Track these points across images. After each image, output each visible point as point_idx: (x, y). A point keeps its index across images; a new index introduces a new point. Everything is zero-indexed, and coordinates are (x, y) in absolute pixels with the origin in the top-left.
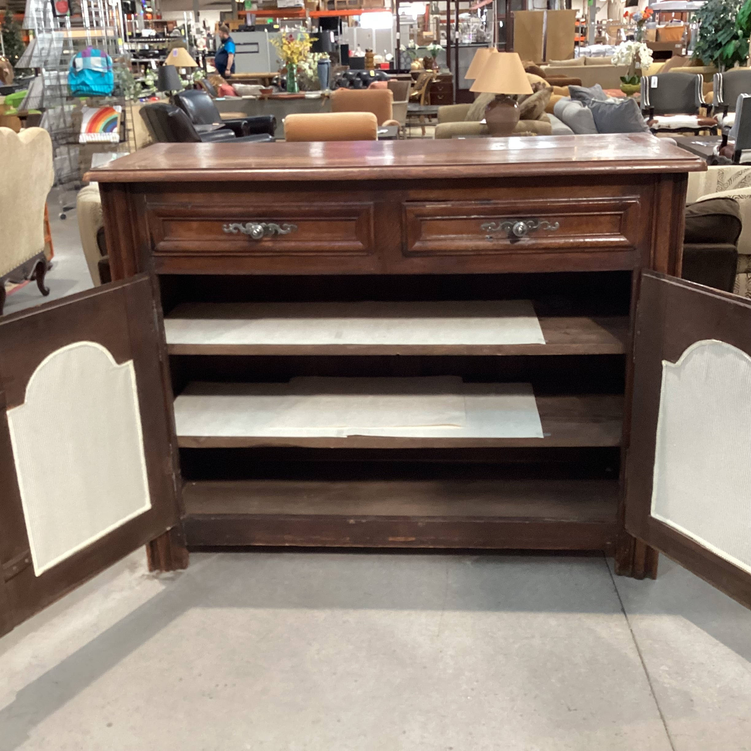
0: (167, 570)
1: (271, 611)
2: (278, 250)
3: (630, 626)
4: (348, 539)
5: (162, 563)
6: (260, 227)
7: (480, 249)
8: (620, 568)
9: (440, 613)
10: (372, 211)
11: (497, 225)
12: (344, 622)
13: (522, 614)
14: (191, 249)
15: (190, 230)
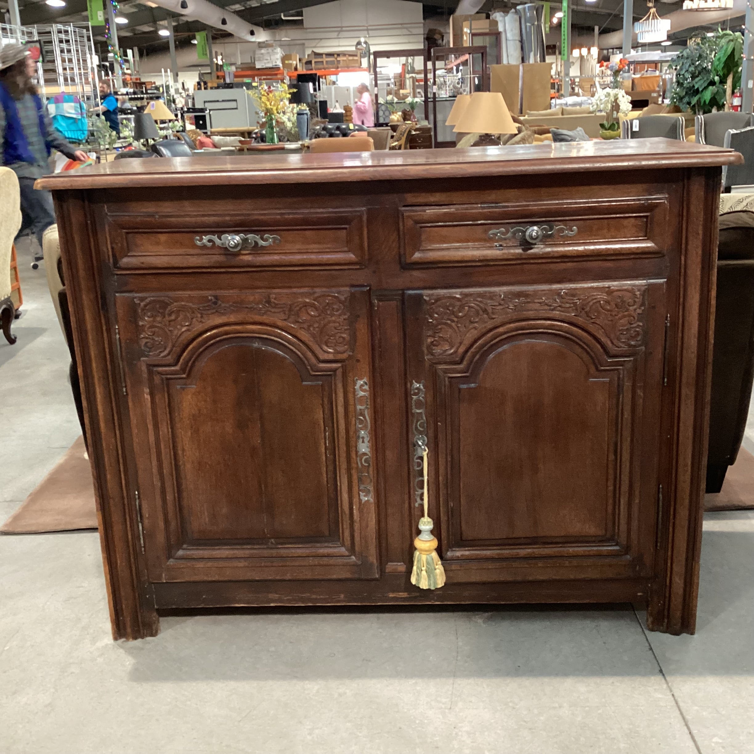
0: (135, 638)
1: (255, 684)
2: (258, 264)
3: (671, 691)
4: (342, 596)
5: (129, 630)
6: (237, 238)
7: (488, 258)
8: (653, 623)
9: (451, 681)
10: (365, 218)
11: (507, 231)
12: (340, 695)
13: (546, 680)
14: (159, 266)
15: (157, 243)
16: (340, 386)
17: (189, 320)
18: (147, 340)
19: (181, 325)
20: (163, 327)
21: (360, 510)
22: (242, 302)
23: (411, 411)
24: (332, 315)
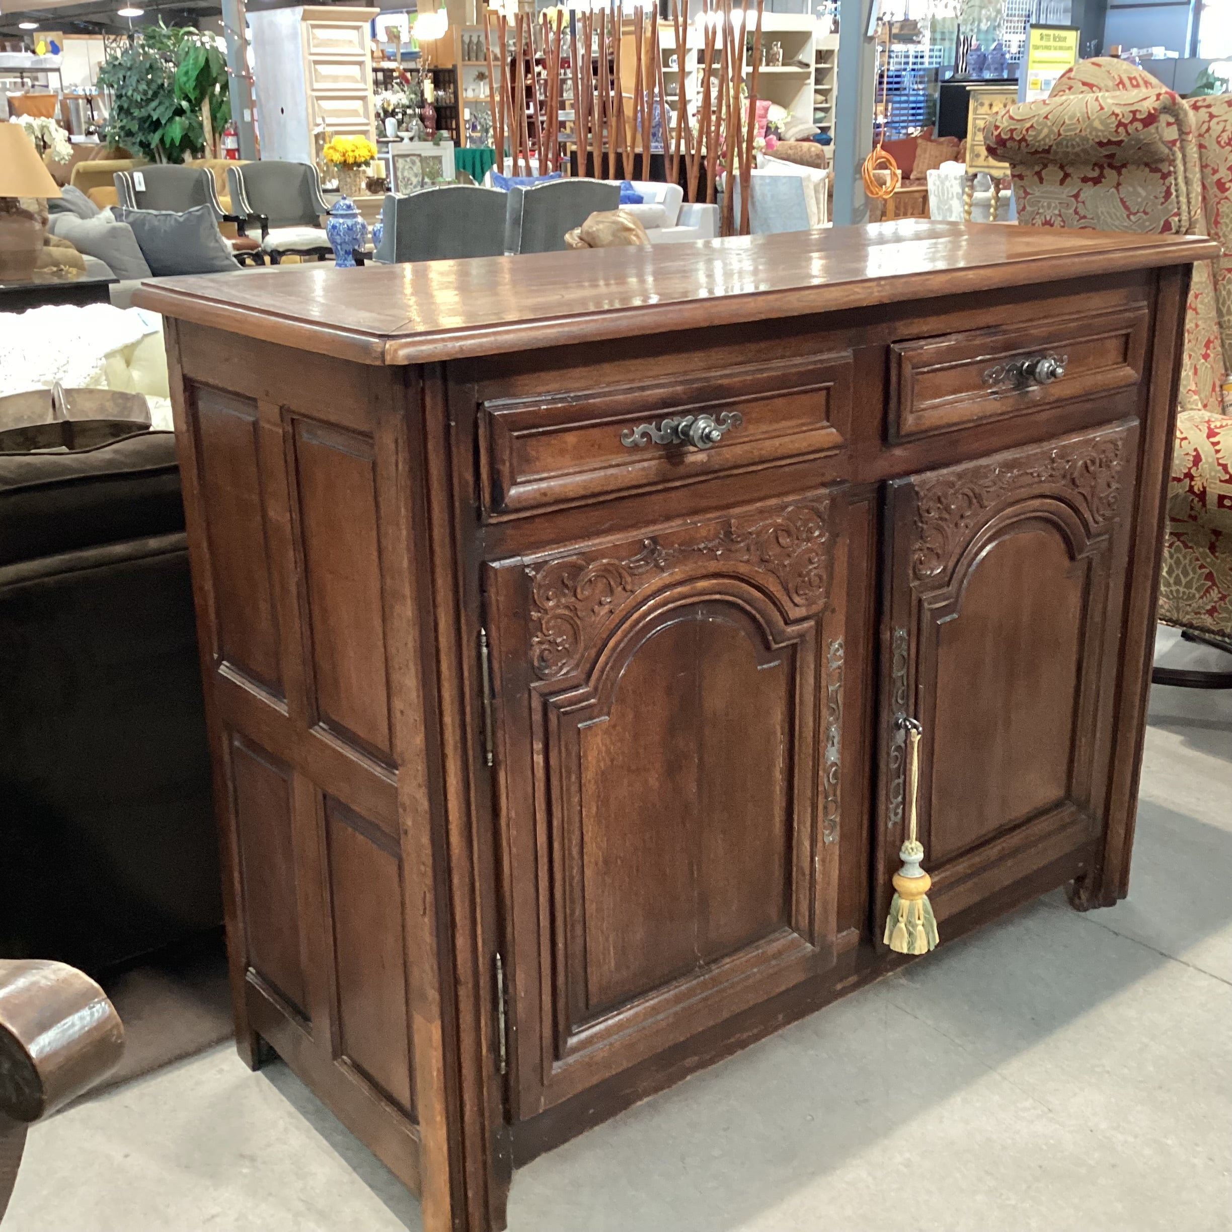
7: (988, 414)
10: (852, 366)
11: (1003, 369)
14: (571, 495)
15: (562, 452)
16: (810, 658)
17: (612, 592)
18: (544, 647)
19: (600, 604)
20: (571, 614)
21: (823, 861)
22: (692, 541)
23: (890, 676)
24: (808, 540)
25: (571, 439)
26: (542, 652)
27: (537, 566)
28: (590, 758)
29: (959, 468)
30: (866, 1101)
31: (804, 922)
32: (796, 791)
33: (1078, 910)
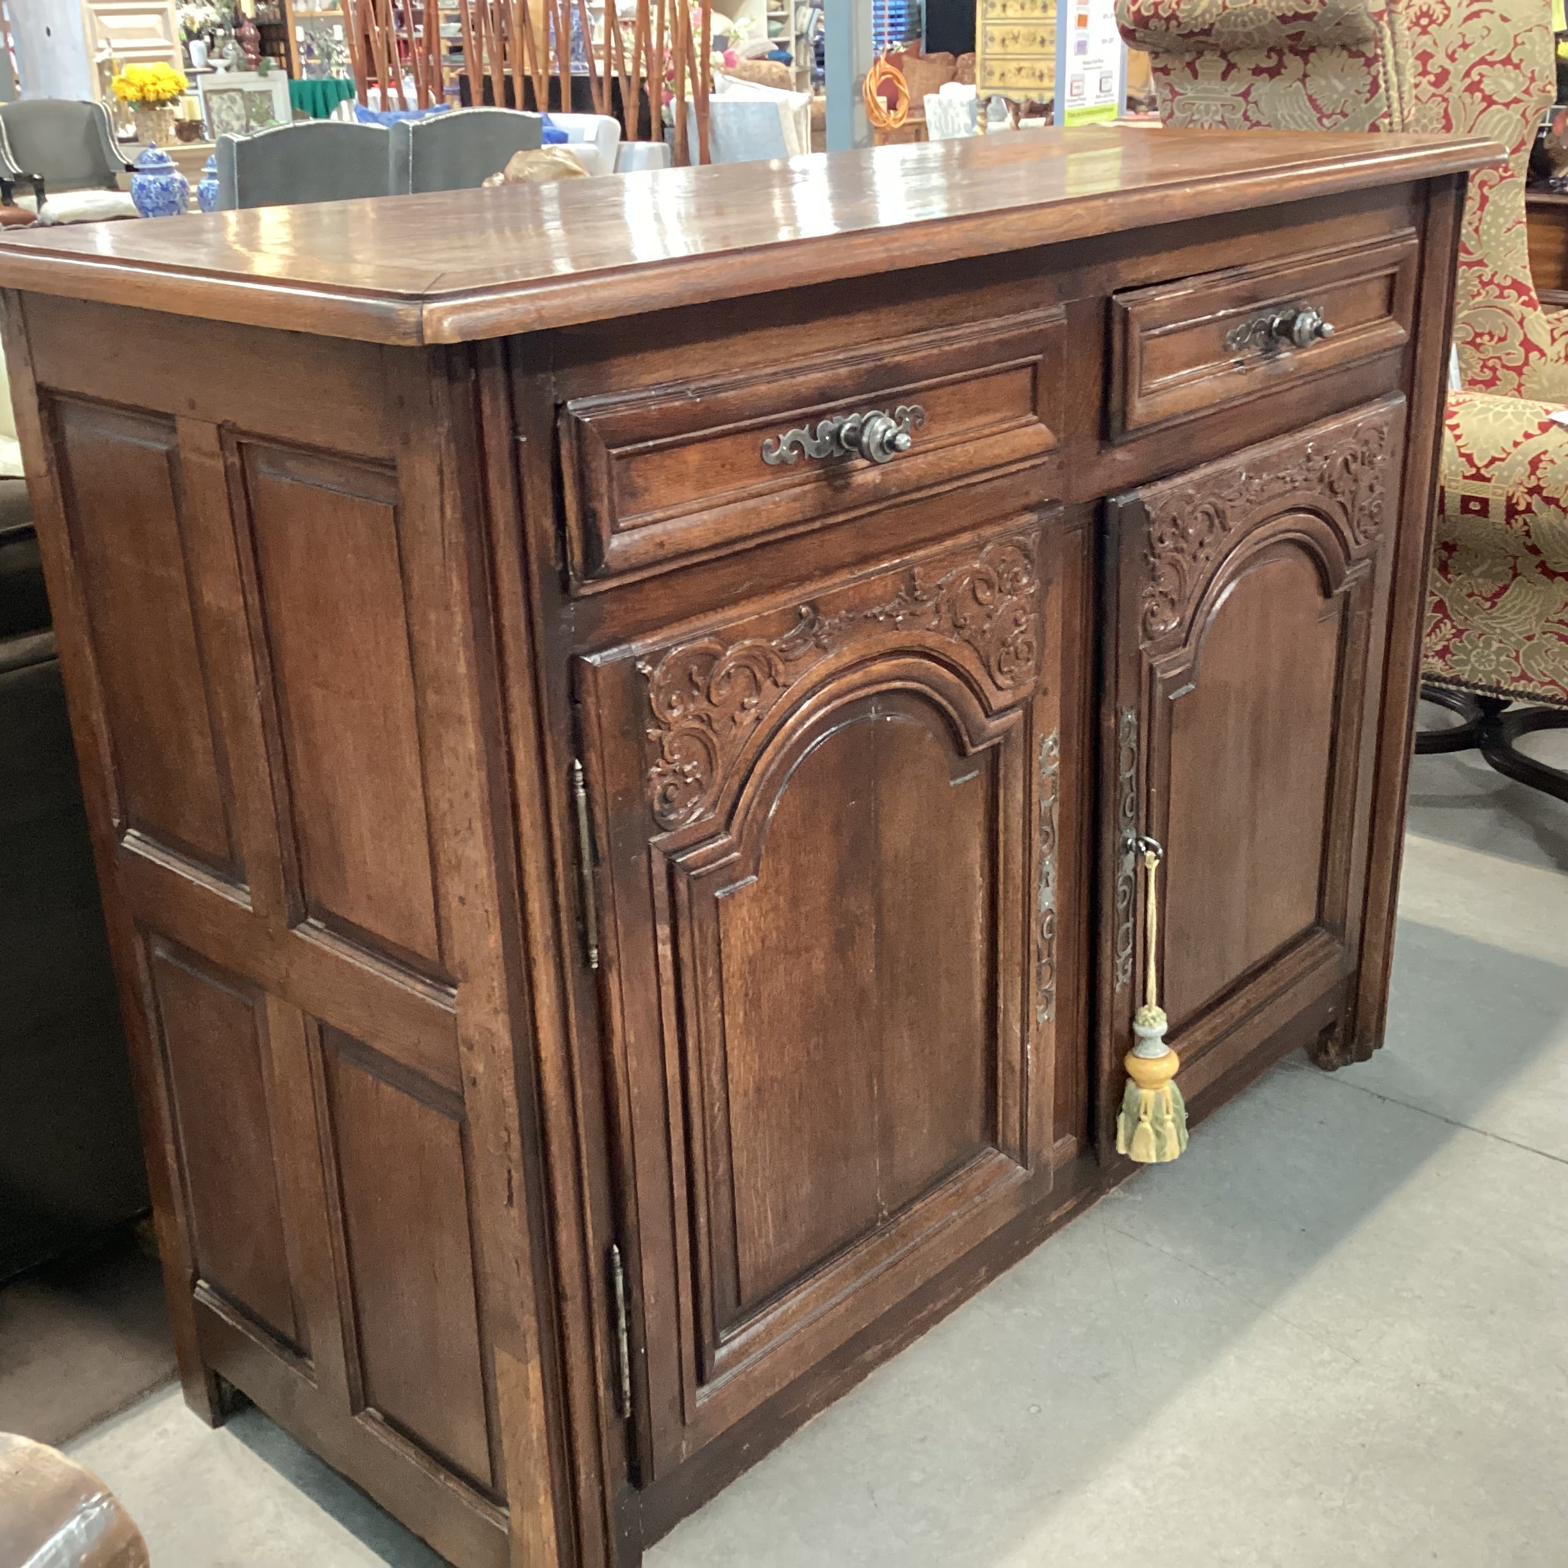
4: (984, 1271)
11: (1248, 330)
14: (699, 544)
15: (681, 478)
16: (1018, 764)
17: (758, 688)
18: (667, 780)
19: (743, 708)
20: (704, 727)
21: (1036, 1048)
22: (866, 603)
23: (1116, 779)
24: (1013, 591)
25: (693, 456)
26: (665, 788)
27: (654, 658)
28: (732, 941)
29: (1196, 475)
30: (1106, 1375)
31: (1014, 1139)
32: (1001, 956)
33: (1325, 1069)
